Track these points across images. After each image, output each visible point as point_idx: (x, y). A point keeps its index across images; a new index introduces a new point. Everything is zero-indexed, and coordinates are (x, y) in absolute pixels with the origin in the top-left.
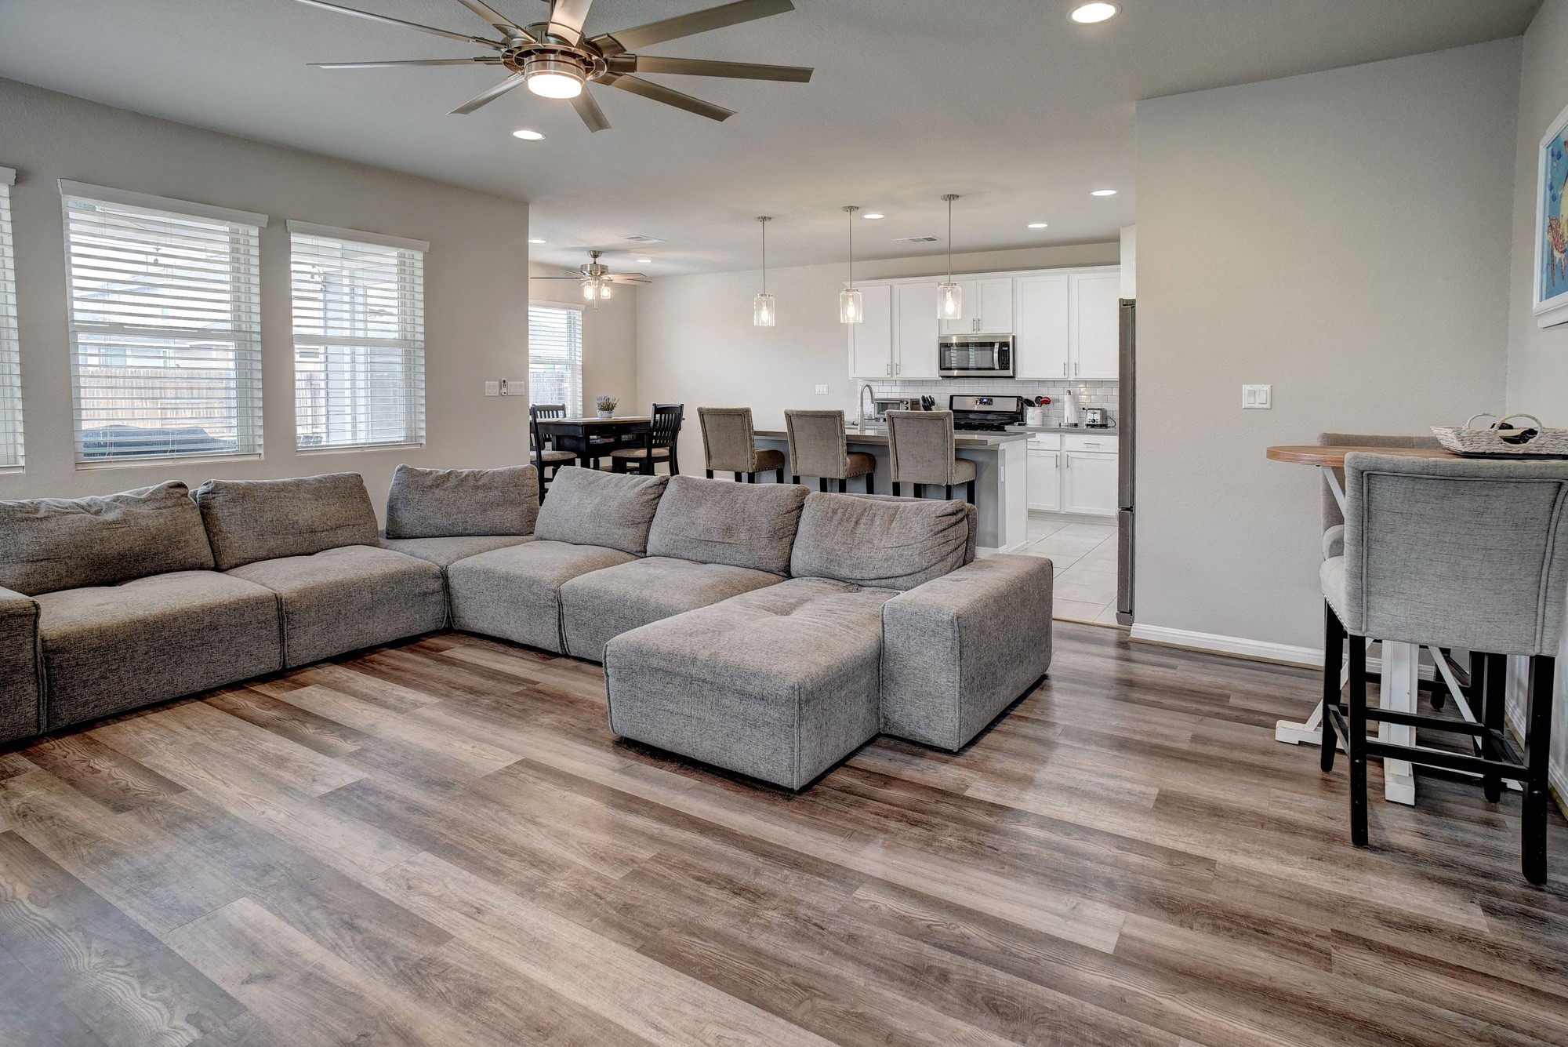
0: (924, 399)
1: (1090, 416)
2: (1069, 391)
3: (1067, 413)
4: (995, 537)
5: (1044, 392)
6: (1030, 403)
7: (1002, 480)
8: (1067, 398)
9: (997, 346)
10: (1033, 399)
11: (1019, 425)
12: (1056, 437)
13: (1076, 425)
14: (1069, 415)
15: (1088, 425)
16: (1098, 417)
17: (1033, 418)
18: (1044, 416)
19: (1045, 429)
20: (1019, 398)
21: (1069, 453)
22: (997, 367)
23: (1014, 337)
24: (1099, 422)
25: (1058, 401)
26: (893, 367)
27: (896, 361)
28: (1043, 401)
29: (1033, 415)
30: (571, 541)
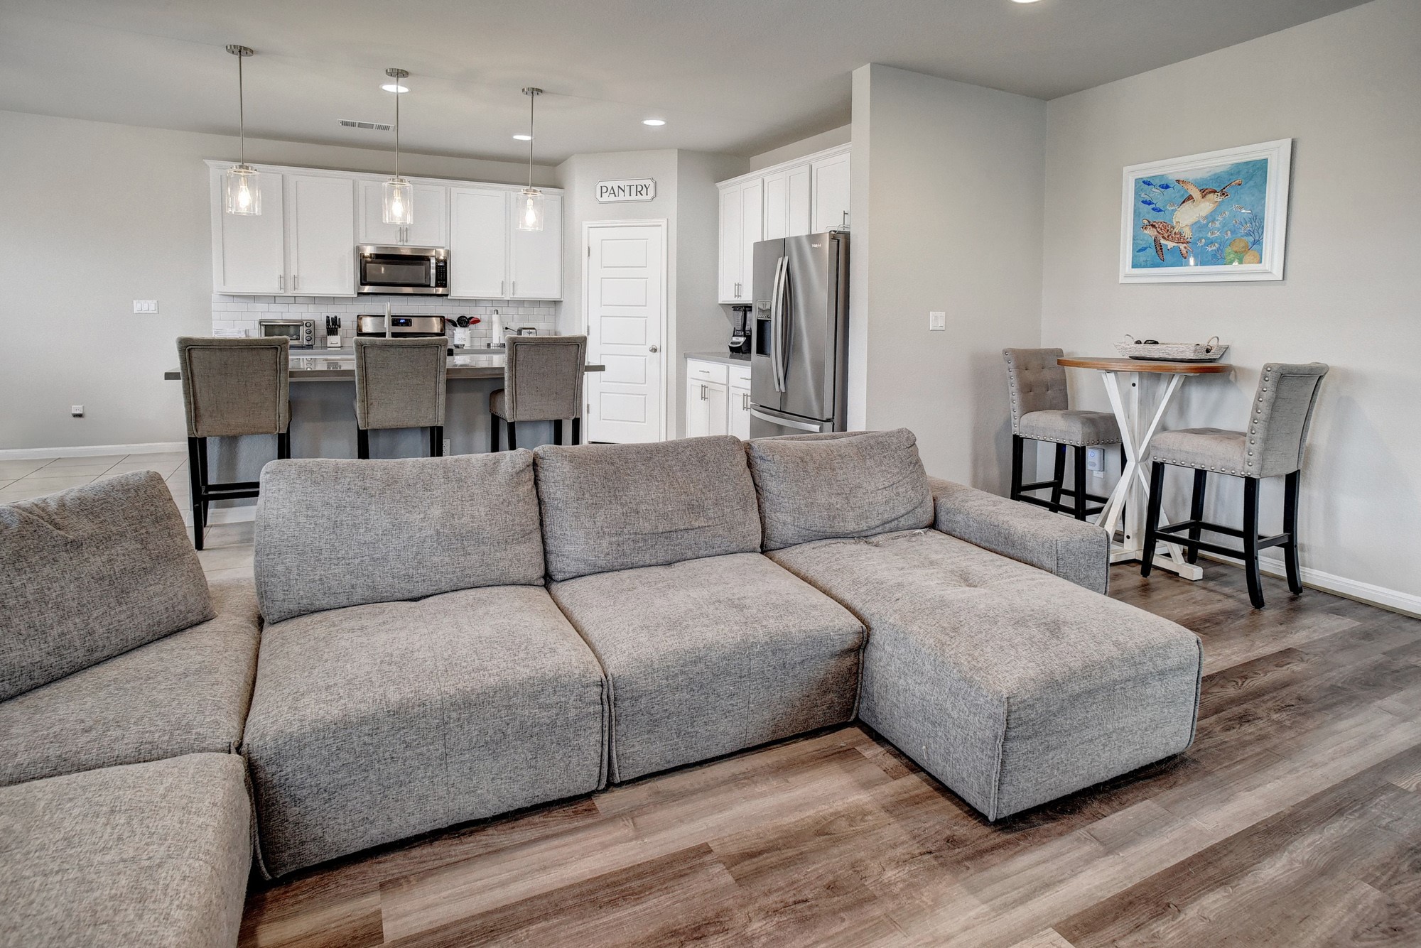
0: (329, 319)
2: (497, 311)
3: (496, 333)
9: (432, 261)
10: (455, 319)
17: (464, 340)
18: (472, 336)
20: (444, 318)
22: (433, 283)
23: (447, 252)
26: (287, 280)
27: (294, 272)
28: (471, 321)
29: (463, 336)
30: (399, 595)
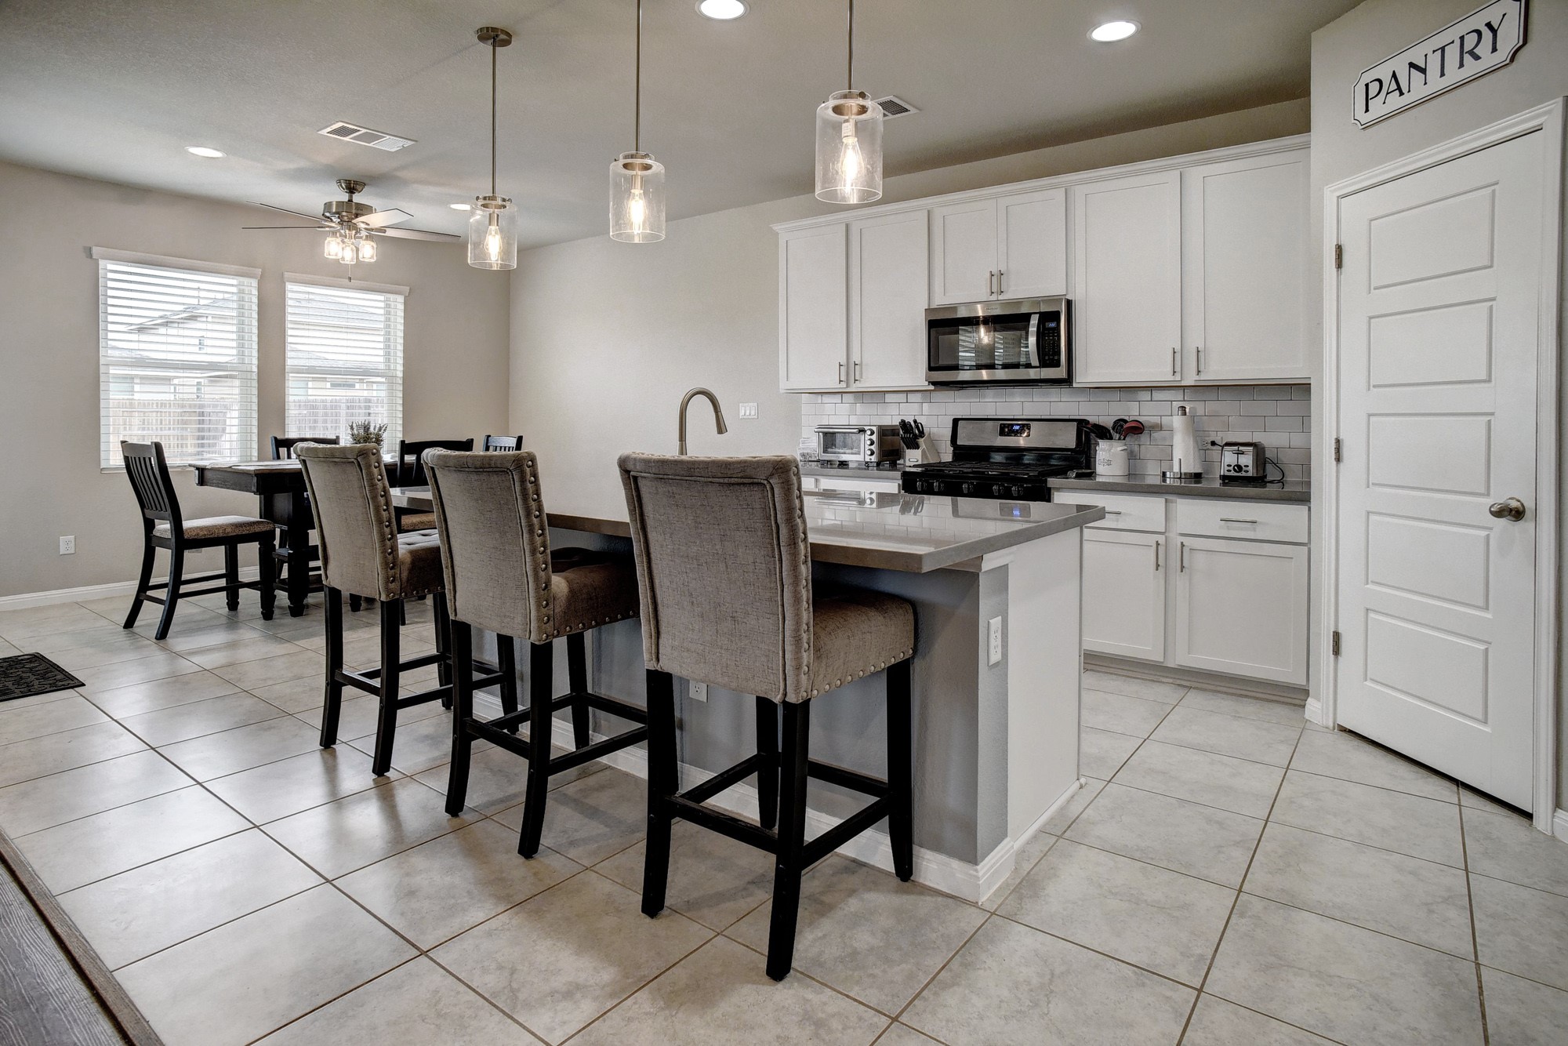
0: (904, 424)
1: (1229, 458)
2: (1183, 408)
3: (1178, 453)
4: (969, 828)
5: (1131, 410)
6: (1103, 433)
7: (996, 656)
8: (1177, 422)
9: (1034, 321)
10: (1108, 423)
11: (1079, 476)
12: (1156, 504)
13: (1197, 477)
14: (1183, 455)
15: (1224, 478)
16: (1247, 460)
17: (1109, 463)
18: (1132, 456)
19: (1133, 485)
20: (1082, 424)
21: (1186, 540)
22: (1035, 361)
23: (1069, 303)
24: (1251, 472)
25: (1159, 427)
26: (850, 369)
27: (855, 358)
28: (1128, 429)
29: (1109, 457)
